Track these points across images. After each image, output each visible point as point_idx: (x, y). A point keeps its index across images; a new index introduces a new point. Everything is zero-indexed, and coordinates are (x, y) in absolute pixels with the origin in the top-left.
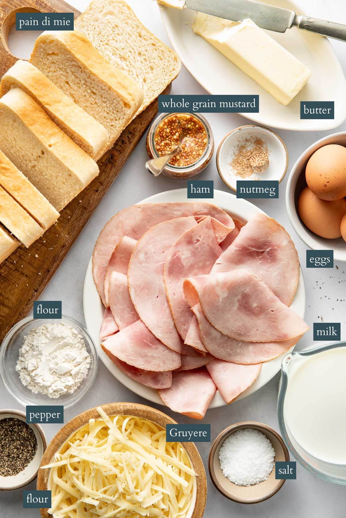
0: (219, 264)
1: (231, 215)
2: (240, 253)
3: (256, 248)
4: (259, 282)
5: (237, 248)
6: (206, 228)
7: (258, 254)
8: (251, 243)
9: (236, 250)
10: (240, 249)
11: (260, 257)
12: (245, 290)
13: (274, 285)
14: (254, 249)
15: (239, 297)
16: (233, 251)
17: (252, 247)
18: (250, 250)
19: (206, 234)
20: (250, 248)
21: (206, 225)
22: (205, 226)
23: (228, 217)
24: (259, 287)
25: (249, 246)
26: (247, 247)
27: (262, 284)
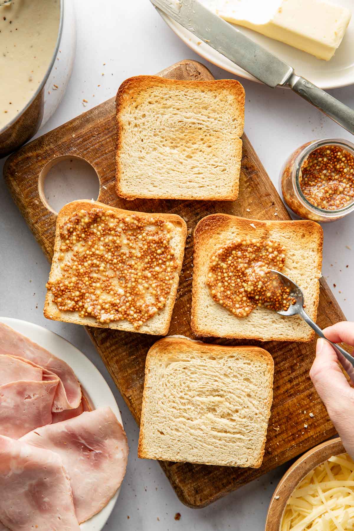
0: (37, 434)
1: (83, 391)
2: (66, 436)
3: (86, 442)
4: (66, 479)
5: (66, 431)
6: (46, 390)
7: (86, 449)
8: (83, 434)
9: (63, 432)
10: (69, 433)
11: (84, 453)
12: (45, 479)
13: (79, 493)
14: (83, 441)
15: (34, 482)
16: (60, 430)
17: (83, 438)
18: (79, 440)
19: (43, 396)
20: (80, 438)
21: (47, 387)
22: (45, 388)
23: (79, 390)
24: (63, 484)
25: (80, 435)
26: (77, 435)
27: (67, 483)
